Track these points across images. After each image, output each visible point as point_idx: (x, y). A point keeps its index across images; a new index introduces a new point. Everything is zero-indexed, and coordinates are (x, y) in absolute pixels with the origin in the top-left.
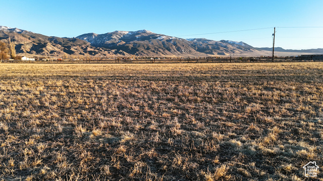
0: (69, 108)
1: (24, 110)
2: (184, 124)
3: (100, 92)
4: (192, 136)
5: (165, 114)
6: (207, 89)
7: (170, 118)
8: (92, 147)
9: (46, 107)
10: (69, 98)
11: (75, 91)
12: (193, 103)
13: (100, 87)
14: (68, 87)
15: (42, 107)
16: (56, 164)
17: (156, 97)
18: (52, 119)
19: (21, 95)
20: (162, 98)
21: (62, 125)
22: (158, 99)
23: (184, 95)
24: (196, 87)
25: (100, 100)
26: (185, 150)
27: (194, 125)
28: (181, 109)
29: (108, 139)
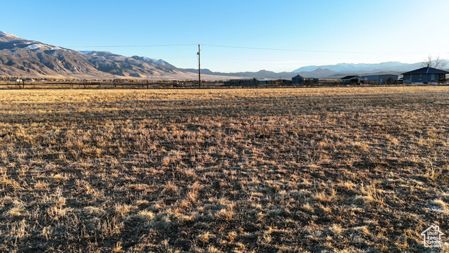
2: (72, 198)
4: (84, 216)
5: (39, 185)
6: (112, 133)
7: (48, 189)
12: (89, 158)
17: (24, 154)
20: (35, 154)
22: (28, 158)
23: (75, 147)
24: (95, 131)
26: (71, 242)
27: (89, 197)
28: (68, 171)
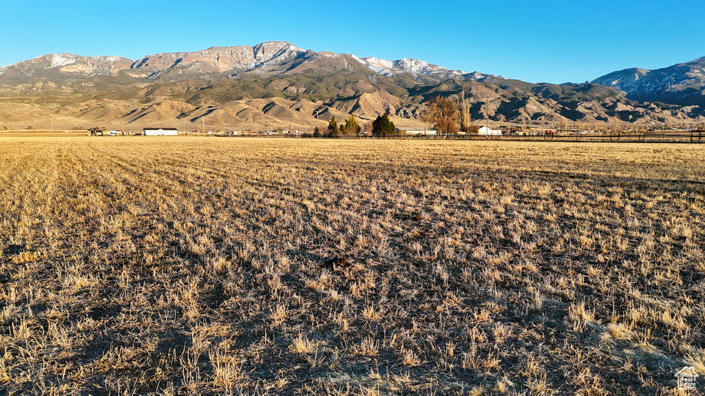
0: (561, 255)
1: (475, 244)
3: (637, 223)
8: (605, 364)
9: (515, 245)
10: (562, 228)
11: (576, 215)
13: (640, 209)
14: (562, 201)
15: (506, 243)
16: (526, 378)
18: (524, 275)
19: (473, 210)
21: (542, 292)
25: (635, 246)
29: (647, 354)
